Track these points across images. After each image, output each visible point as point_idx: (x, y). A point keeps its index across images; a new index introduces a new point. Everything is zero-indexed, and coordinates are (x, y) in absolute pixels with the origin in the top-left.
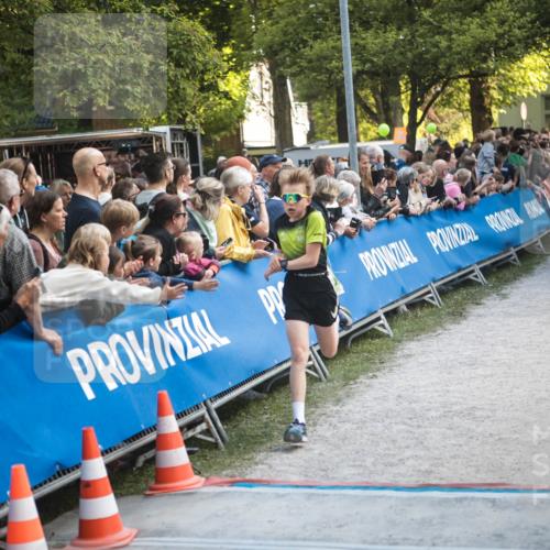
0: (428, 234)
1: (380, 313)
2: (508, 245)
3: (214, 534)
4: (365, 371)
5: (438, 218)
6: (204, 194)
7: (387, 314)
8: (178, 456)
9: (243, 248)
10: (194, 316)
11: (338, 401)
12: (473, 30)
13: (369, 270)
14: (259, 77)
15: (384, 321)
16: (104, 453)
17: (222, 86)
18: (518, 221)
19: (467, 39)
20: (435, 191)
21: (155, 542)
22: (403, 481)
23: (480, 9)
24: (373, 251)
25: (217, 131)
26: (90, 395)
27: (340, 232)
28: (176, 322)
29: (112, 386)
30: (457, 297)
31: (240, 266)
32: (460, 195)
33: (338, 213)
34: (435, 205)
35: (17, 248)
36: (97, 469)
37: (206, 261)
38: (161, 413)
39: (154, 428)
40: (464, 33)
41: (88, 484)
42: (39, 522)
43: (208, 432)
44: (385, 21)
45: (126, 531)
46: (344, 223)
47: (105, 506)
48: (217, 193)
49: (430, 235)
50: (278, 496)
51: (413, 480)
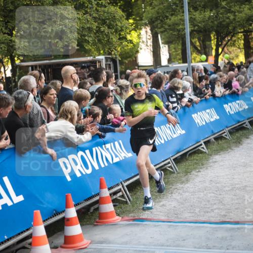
0: (224, 106)
1: (202, 142)
3: (126, 243)
4: (195, 169)
5: (228, 98)
6: (121, 87)
7: (205, 143)
8: (109, 207)
10: (116, 143)
11: (182, 183)
12: (246, 11)
13: (197, 122)
14: (146, 33)
15: (203, 146)
16: (76, 205)
17: (129, 37)
19: (243, 15)
20: (228, 85)
21: (99, 246)
22: (213, 220)
24: (199, 113)
25: (126, 58)
26: (69, 179)
27: (184, 105)
28: (108, 146)
29: (79, 175)
30: (238, 135)
32: (239, 88)
33: (182, 96)
34: (227, 92)
35: (35, 112)
36: (72, 213)
37: (122, 118)
38: (101, 187)
39: (98, 194)
40: (240, 12)
41: (68, 220)
42: (46, 237)
43: (123, 196)
44: (205, 7)
45: (85, 242)
46: (185, 100)
47: (76, 230)
48: (127, 86)
49: (225, 106)
50: (155, 226)
51: (218, 219)
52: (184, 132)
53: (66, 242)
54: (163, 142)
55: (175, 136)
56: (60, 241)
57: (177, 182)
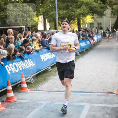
2: (84, 49)
3: (31, 100)
8: (25, 85)
9: (38, 48)
11: (54, 76)
12: (79, 11)
14: (41, 18)
16: (11, 85)
18: (86, 45)
19: (77, 13)
21: (21, 101)
23: (80, 7)
25: (33, 27)
31: (37, 51)
36: (10, 88)
38: (22, 77)
39: (21, 80)
40: (77, 11)
41: (8, 90)
43: (30, 81)
44: (64, 9)
45: (15, 99)
47: (11, 94)
50: (43, 93)
52: (55, 56)
53: (7, 99)
54: (47, 60)
55: (51, 58)
56: (5, 99)
57: (52, 75)
